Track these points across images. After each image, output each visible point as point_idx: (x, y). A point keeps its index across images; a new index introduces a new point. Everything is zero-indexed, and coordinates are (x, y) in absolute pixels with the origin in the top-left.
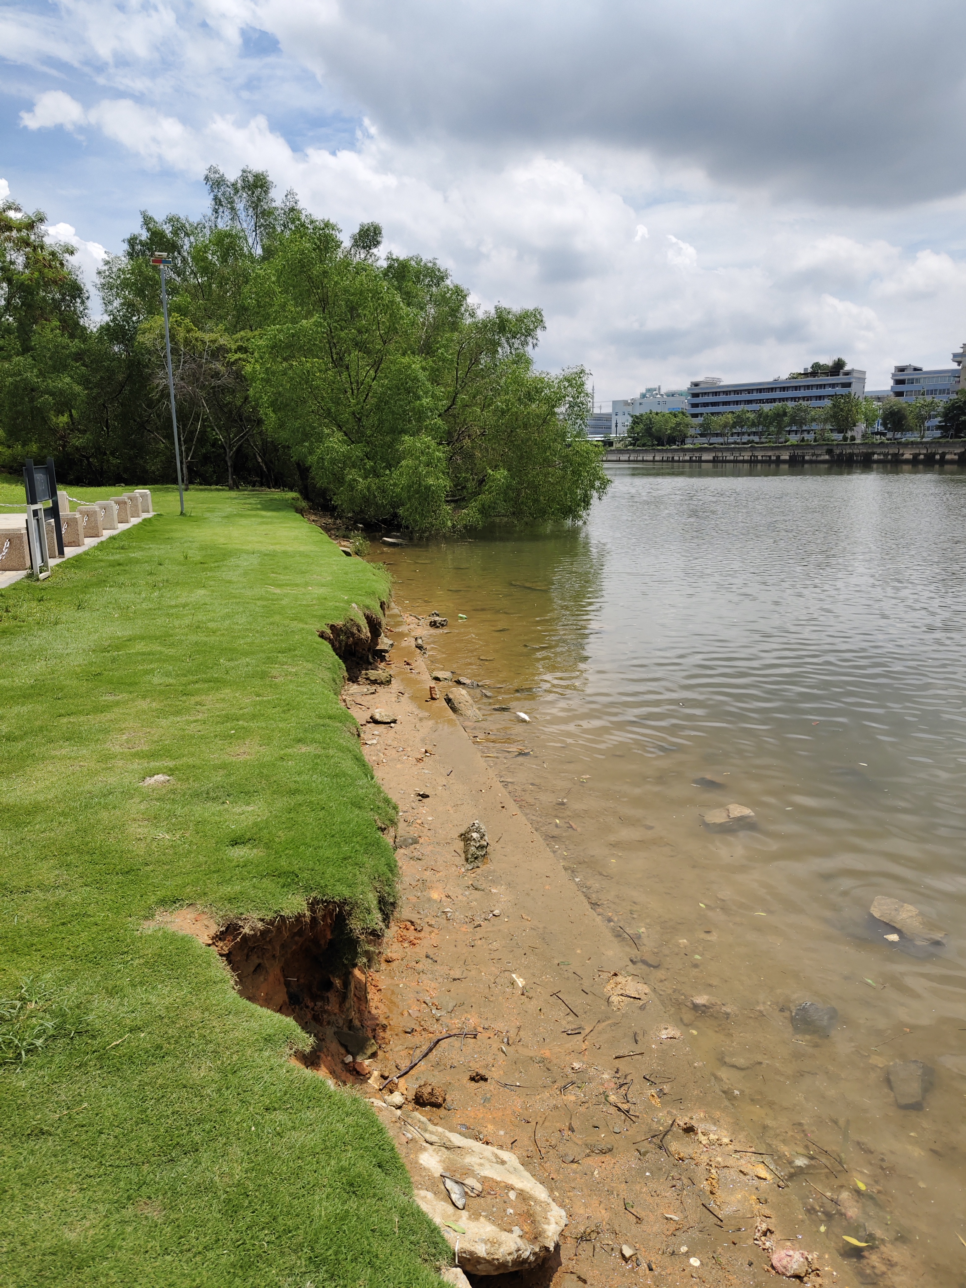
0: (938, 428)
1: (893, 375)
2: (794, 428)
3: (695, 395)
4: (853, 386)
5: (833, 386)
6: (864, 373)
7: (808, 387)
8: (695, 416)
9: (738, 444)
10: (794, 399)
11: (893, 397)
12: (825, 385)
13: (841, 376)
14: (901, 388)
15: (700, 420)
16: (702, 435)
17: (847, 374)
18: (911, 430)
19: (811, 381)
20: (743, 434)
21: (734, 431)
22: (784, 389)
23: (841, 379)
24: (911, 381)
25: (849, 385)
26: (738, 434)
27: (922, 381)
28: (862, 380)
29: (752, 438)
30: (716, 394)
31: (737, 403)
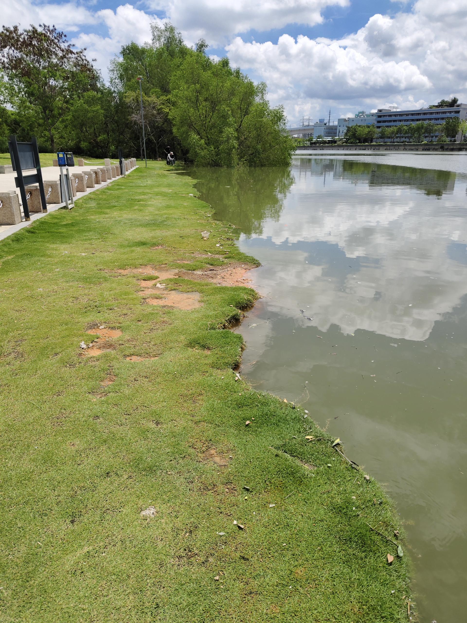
2: (426, 135)
3: (380, 116)
4: (461, 112)
5: (450, 112)
7: (437, 113)
8: (378, 127)
10: (429, 119)
12: (446, 112)
13: (455, 107)
15: (380, 130)
17: (458, 106)
19: (440, 109)
20: (403, 137)
21: (397, 135)
23: (455, 109)
29: (405, 139)
30: (390, 116)
31: (400, 121)
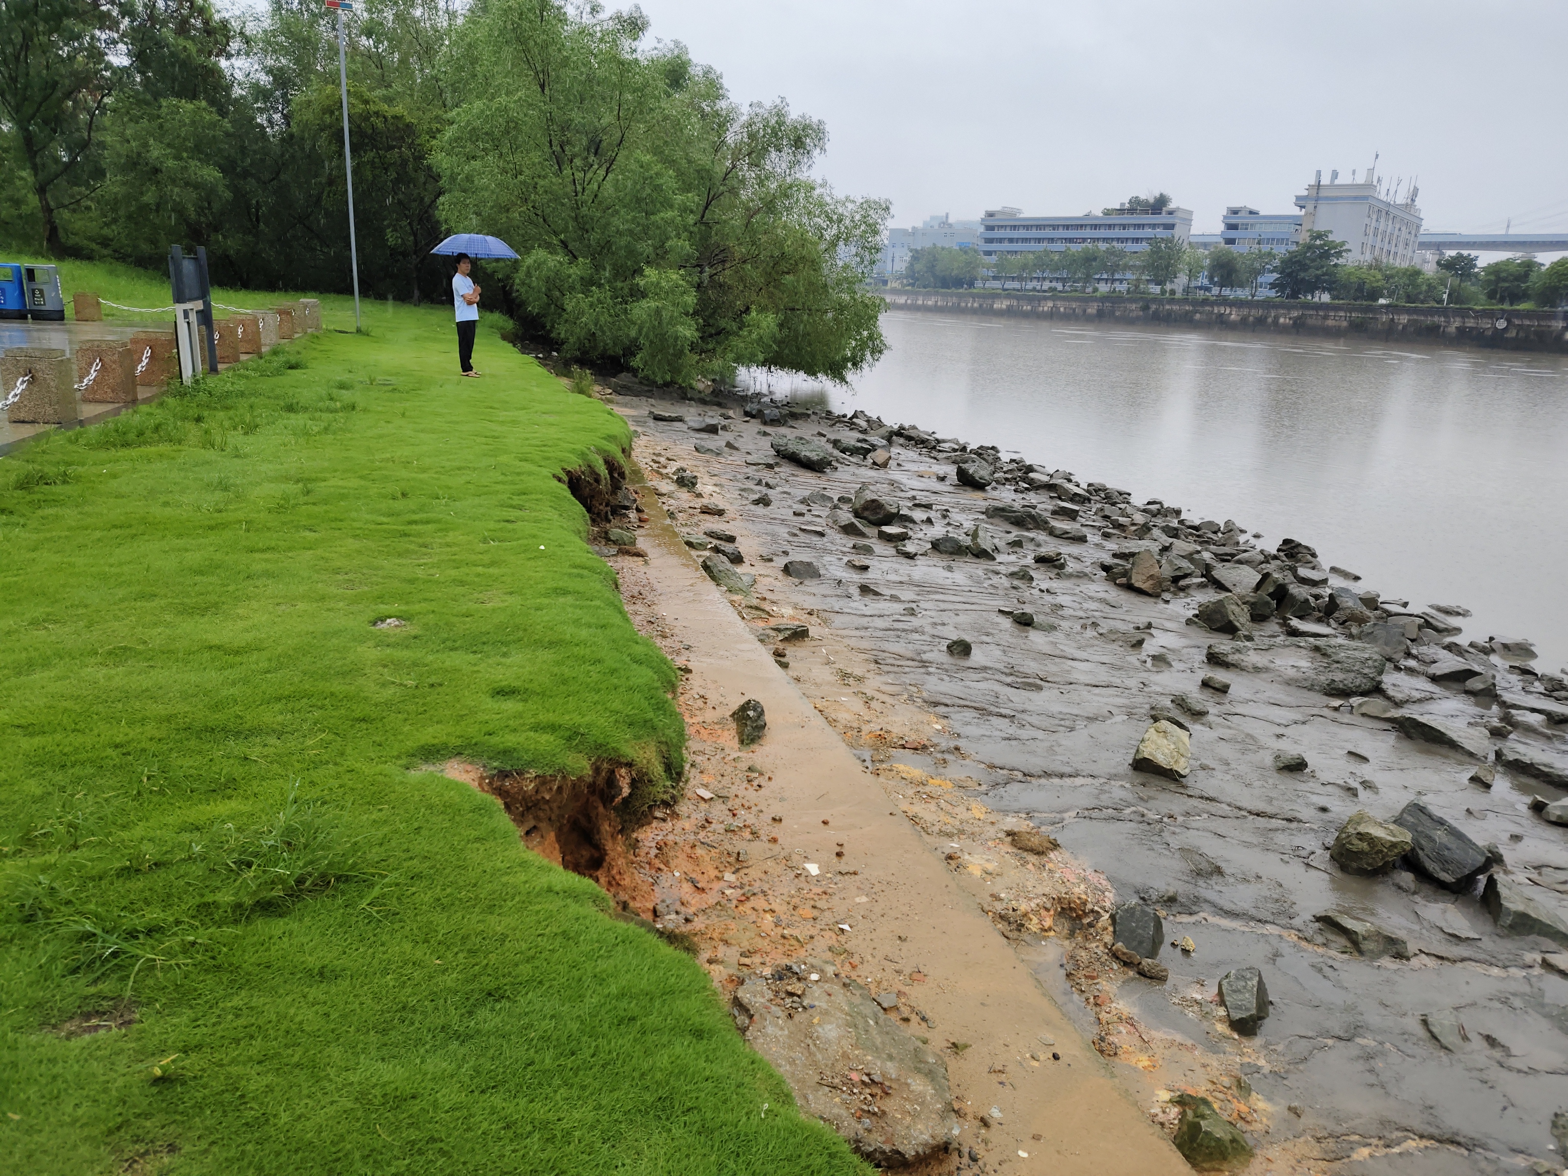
0: (1273, 286)
1: (1225, 217)
2: (1105, 276)
3: (990, 228)
4: (1177, 228)
5: (1154, 226)
6: (1191, 213)
7: (1124, 227)
8: (989, 253)
9: (1038, 291)
10: (1105, 240)
11: (1223, 245)
12: (1144, 225)
13: (1163, 216)
14: (1232, 234)
15: (994, 258)
16: (995, 278)
17: (1171, 213)
18: (1241, 286)
19: (1127, 219)
20: (1044, 279)
21: (1034, 275)
22: (1095, 227)
24: (1246, 227)
25: (1171, 227)
26: (1038, 279)
27: (1258, 226)
28: (1188, 221)
29: (1054, 284)
30: (1014, 227)
31: (1039, 240)
